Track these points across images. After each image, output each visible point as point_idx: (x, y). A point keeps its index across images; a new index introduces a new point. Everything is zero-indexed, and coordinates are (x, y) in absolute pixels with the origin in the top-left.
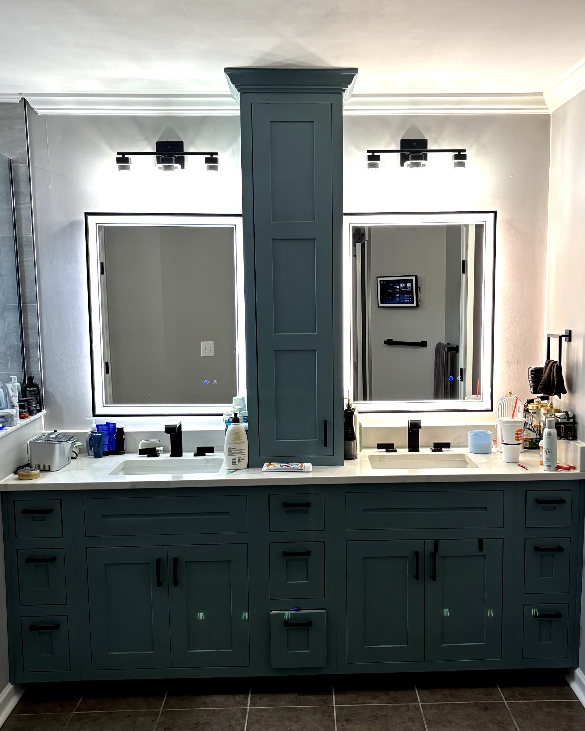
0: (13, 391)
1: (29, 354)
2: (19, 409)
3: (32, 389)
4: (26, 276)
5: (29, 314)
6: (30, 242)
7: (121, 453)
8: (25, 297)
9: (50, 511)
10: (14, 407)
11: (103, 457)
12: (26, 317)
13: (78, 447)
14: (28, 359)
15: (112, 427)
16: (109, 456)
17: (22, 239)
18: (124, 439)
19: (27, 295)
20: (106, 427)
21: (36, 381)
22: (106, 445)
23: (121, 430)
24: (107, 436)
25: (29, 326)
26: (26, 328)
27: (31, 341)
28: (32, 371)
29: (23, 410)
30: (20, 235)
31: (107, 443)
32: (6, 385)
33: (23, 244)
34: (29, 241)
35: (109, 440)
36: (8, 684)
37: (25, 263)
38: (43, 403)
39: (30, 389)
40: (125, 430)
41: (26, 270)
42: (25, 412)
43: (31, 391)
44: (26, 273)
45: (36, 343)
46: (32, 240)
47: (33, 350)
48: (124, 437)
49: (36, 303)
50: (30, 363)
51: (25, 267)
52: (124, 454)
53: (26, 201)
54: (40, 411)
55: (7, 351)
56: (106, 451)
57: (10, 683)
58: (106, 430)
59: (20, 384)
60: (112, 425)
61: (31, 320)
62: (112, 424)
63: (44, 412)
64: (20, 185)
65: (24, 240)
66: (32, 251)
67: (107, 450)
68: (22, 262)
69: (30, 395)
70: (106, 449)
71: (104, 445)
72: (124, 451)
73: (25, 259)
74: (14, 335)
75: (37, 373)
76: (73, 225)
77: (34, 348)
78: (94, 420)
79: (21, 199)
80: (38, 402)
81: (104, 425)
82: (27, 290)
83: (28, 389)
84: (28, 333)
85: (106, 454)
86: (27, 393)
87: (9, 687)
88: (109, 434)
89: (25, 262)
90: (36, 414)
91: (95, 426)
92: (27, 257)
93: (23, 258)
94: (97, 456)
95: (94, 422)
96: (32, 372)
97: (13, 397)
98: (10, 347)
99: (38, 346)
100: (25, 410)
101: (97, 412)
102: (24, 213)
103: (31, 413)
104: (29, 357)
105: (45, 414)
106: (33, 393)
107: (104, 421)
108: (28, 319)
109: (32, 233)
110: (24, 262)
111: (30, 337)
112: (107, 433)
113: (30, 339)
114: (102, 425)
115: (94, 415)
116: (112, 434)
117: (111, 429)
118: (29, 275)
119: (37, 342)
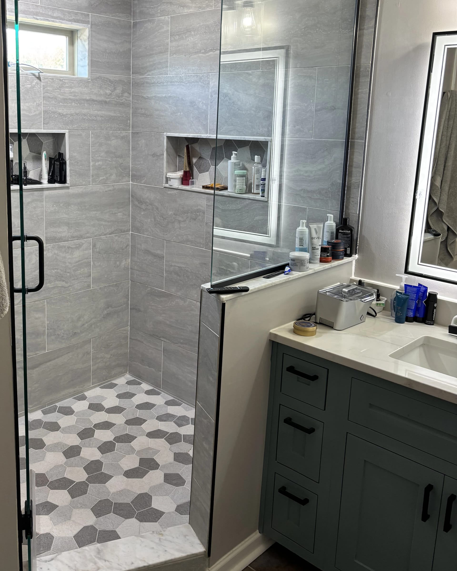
0: (316, 233)
1: (350, 194)
2: (321, 252)
3: (344, 231)
4: (358, 109)
5: (356, 150)
6: (367, 72)
7: (429, 323)
8: (354, 133)
9: (315, 378)
10: (314, 249)
11: (406, 322)
12: (352, 154)
13: (379, 305)
14: (348, 199)
15: (423, 290)
16: (414, 323)
17: (360, 68)
18: (435, 308)
19: (357, 130)
20: (415, 289)
21: (352, 223)
22: (411, 310)
23: (433, 297)
24: (414, 300)
25: (354, 163)
26: (351, 166)
27: (354, 181)
28: (350, 211)
29: (325, 254)
30: (358, 65)
31: (413, 308)
32: (310, 226)
33: (361, 74)
34: (367, 70)
35: (416, 305)
36: (256, 532)
37: (359, 96)
38: (356, 247)
39: (342, 231)
40: (439, 297)
41: (359, 103)
42: (328, 256)
43: (344, 234)
44: (359, 106)
45: (358, 182)
46: (370, 70)
47: (355, 190)
48: (435, 305)
49: (364, 139)
50: (349, 203)
51: (359, 100)
52: (433, 325)
53: (370, 26)
54: (350, 255)
55: (328, 188)
56: (410, 316)
57: (258, 531)
58: (414, 292)
59: (336, 223)
60: (424, 289)
61: (357, 158)
62: (424, 287)
63: (356, 256)
64: (367, 8)
65: (362, 69)
66: (368, 81)
67: (412, 316)
68: (357, 94)
69: (342, 238)
70: (411, 314)
71: (408, 309)
72: (434, 321)
73: (360, 91)
74: (338, 171)
75: (354, 215)
76: (418, 49)
77: (355, 188)
78: (404, 278)
79: (366, 24)
80: (349, 246)
81: (413, 286)
82: (357, 125)
83: (340, 231)
84: (352, 171)
85: (408, 320)
86: (339, 235)
87: (256, 535)
88: (418, 298)
89: (360, 93)
90: (343, 259)
91: (404, 285)
92: (362, 89)
93: (358, 89)
94: (399, 320)
95: (404, 280)
96: (350, 214)
97: (316, 239)
98: (332, 184)
99: (360, 186)
100: (328, 254)
101: (410, 269)
102: (367, 39)
103: (335, 257)
104: (350, 197)
105: (357, 260)
106: (345, 236)
107: (415, 281)
108: (354, 156)
109: (371, 62)
110: (358, 94)
111: (353, 176)
112: (415, 296)
113: (353, 178)
114: (412, 286)
115: (406, 272)
116: (421, 298)
117: (421, 292)
118: (361, 109)
119: (360, 182)
